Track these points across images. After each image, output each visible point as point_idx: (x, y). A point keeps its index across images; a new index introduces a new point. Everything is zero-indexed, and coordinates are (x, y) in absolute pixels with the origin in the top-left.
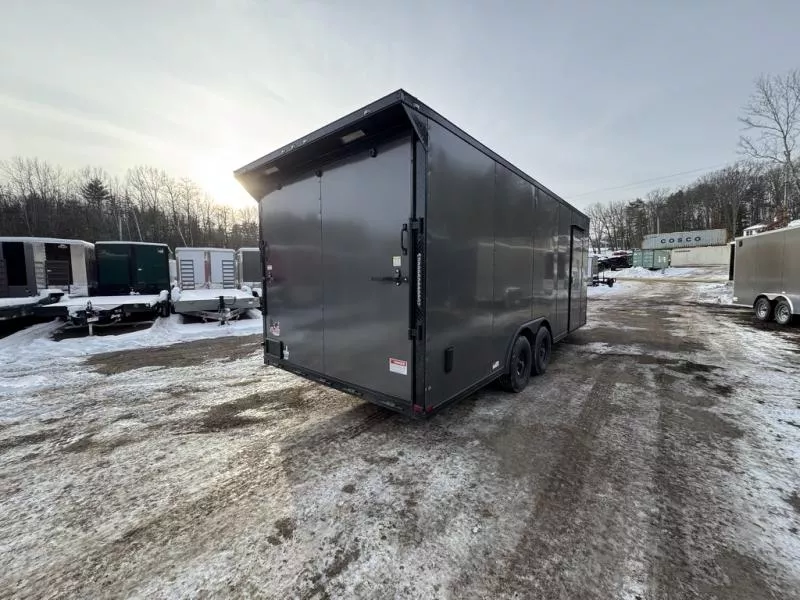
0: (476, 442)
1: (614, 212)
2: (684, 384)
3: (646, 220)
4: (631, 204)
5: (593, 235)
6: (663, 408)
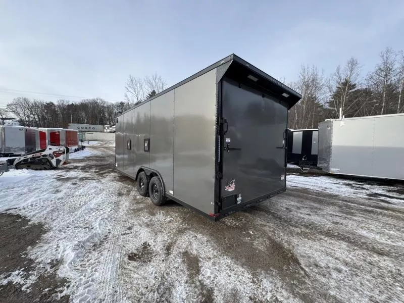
4: (47, 104)
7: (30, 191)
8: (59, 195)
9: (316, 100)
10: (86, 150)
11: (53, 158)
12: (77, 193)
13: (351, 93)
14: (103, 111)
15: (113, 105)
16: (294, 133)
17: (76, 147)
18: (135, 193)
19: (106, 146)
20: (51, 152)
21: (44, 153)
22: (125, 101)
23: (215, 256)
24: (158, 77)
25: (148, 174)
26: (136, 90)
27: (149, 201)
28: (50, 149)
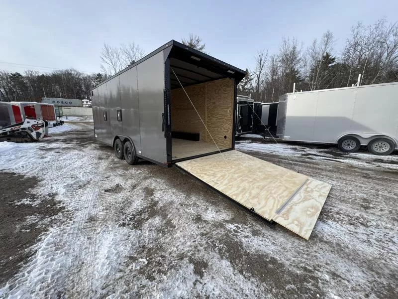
7: (17, 158)
8: (45, 160)
9: (298, 73)
10: (65, 125)
11: (32, 131)
12: (61, 158)
13: (330, 67)
14: (79, 83)
15: (89, 77)
16: (263, 106)
17: (54, 122)
18: (113, 157)
19: (87, 121)
20: (30, 125)
21: (22, 126)
22: (102, 73)
23: (166, 189)
24: (136, 46)
25: (123, 140)
26: (113, 60)
27: (125, 162)
28: (28, 122)
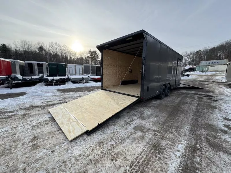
0: (153, 107)
1: (191, 54)
2: (205, 99)
3: (202, 57)
4: (197, 51)
5: (184, 61)
6: (198, 103)
